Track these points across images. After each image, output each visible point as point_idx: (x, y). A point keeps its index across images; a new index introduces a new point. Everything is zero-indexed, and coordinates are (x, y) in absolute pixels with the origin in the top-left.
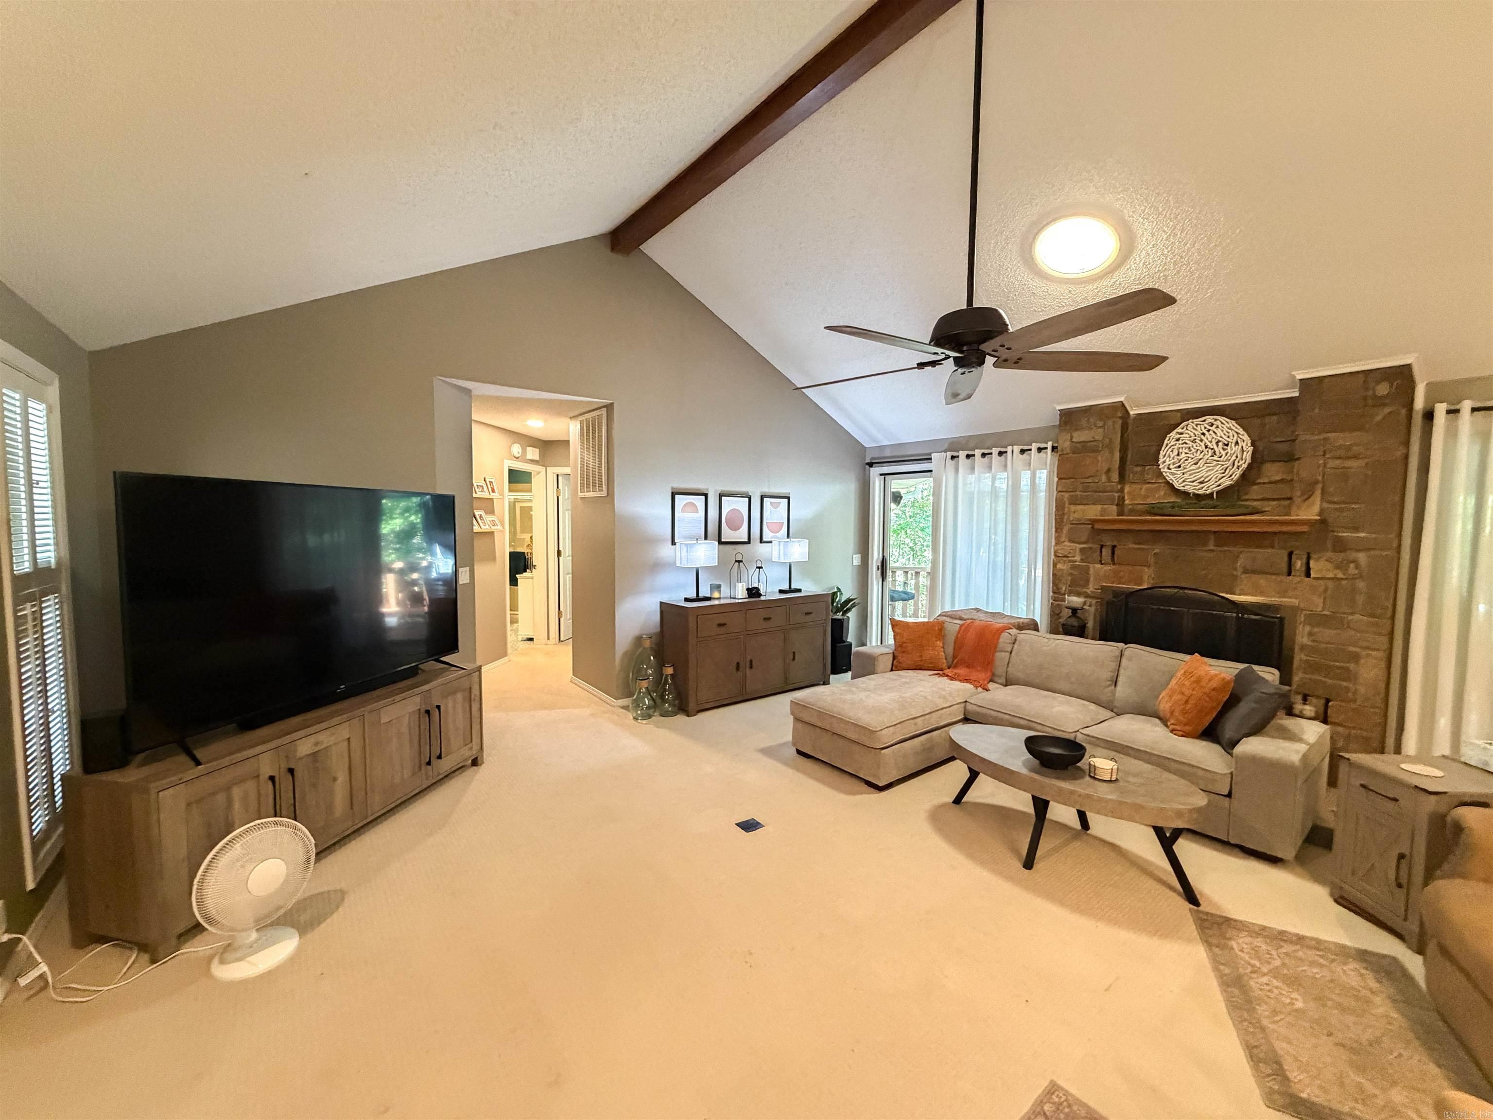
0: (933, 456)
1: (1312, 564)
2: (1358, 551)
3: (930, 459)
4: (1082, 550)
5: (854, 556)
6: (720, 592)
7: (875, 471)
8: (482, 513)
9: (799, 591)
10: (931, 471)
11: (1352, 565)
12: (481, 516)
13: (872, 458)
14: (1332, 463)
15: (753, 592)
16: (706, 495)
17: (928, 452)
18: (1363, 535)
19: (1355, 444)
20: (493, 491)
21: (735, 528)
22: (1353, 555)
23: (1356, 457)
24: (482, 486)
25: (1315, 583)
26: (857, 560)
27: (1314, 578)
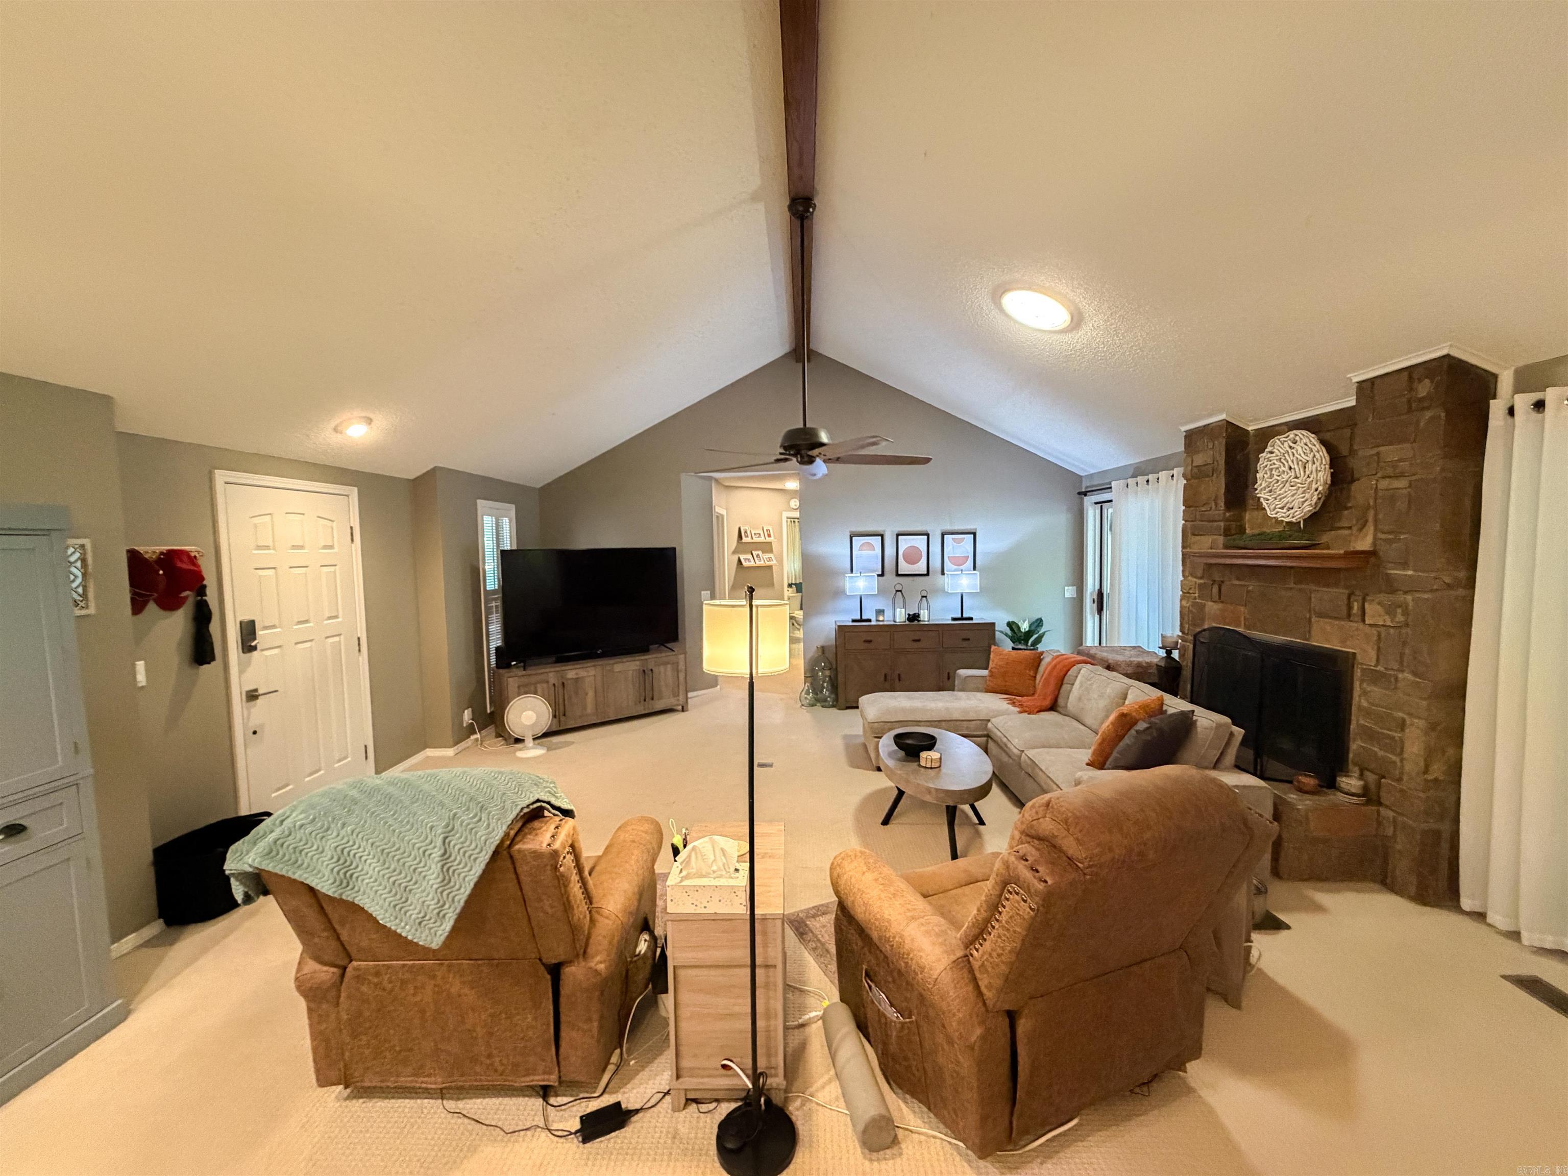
0: (1114, 484)
1: (1367, 605)
2: (1406, 593)
3: (1111, 488)
4: (1200, 585)
5: (1066, 588)
6: (883, 615)
7: (1089, 500)
8: (760, 553)
9: (971, 619)
10: (1111, 501)
11: (1399, 611)
12: (758, 556)
13: (1087, 487)
14: (1384, 484)
15: (914, 618)
16: (882, 536)
17: (1108, 481)
18: (1410, 573)
19: (1400, 460)
20: (769, 536)
21: (911, 560)
22: (1400, 598)
23: (1401, 475)
24: (760, 534)
25: (1367, 629)
26: (1070, 592)
27: (1370, 625)
